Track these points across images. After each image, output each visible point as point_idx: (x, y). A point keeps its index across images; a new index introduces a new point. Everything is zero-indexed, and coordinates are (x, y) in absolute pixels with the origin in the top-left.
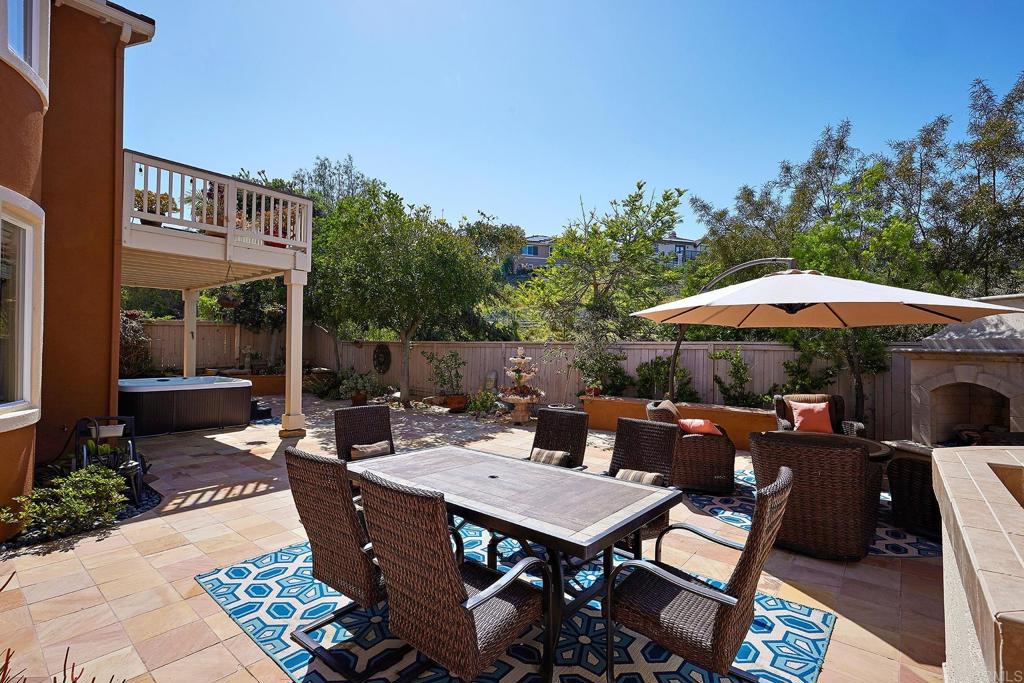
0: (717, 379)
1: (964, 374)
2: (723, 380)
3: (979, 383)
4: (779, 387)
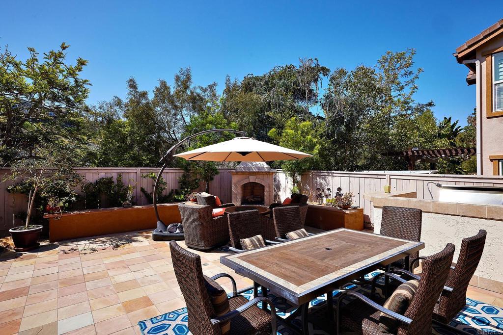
0: (142, 190)
1: (252, 179)
2: (145, 190)
3: (256, 182)
4: (174, 191)
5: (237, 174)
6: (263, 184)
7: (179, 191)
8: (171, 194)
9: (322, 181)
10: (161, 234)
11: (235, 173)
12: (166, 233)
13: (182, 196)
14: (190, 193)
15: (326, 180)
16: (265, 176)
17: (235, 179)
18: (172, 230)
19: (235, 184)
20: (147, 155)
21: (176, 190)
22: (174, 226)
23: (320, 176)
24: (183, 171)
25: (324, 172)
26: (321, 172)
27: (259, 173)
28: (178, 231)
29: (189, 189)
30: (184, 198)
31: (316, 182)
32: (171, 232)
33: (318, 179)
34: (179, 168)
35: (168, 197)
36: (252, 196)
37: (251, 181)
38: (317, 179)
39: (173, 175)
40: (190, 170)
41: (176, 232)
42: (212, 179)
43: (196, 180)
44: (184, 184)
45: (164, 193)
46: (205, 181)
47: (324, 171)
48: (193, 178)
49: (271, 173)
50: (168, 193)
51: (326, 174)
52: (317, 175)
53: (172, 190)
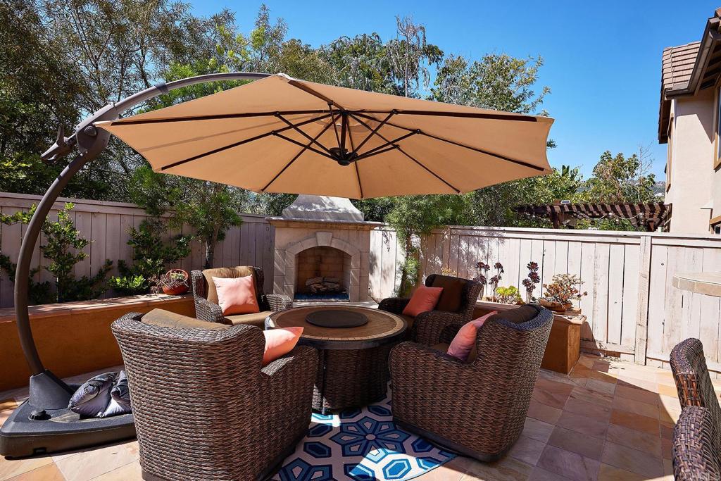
1: (323, 240)
3: (333, 246)
4: (116, 264)
5: (288, 227)
6: (347, 251)
7: (130, 264)
8: (101, 274)
9: (472, 249)
10: (41, 428)
11: (284, 224)
12: (64, 419)
13: (138, 281)
14: (163, 272)
15: (483, 248)
16: (353, 234)
17: (282, 238)
18: (90, 407)
19: (283, 251)
20: (19, 160)
21: (121, 263)
22: (100, 386)
23: (468, 238)
24: (143, 213)
25: (481, 230)
26: (472, 229)
27: (339, 224)
28: (114, 406)
29: (160, 262)
30: (145, 283)
31: (459, 252)
32: (84, 416)
33: (464, 245)
34: (132, 205)
35: (92, 283)
36: (319, 279)
37: (322, 243)
38: (460, 245)
39: (114, 223)
40: (164, 210)
41: (109, 411)
42: (221, 236)
43: (180, 237)
44: (144, 248)
45: (81, 270)
46: (204, 242)
47: (481, 228)
48: (173, 232)
49: (366, 228)
50: (95, 272)
51: (484, 233)
52: (461, 236)
53: (109, 263)
